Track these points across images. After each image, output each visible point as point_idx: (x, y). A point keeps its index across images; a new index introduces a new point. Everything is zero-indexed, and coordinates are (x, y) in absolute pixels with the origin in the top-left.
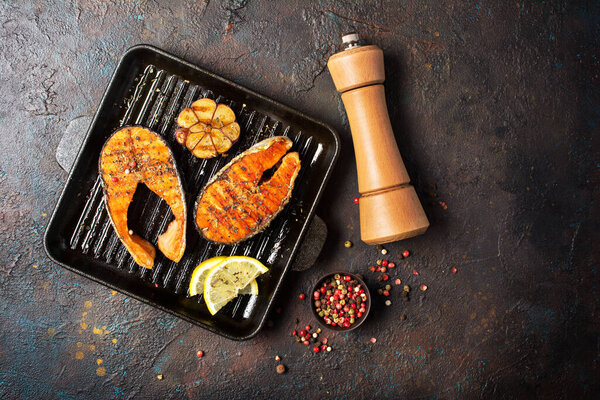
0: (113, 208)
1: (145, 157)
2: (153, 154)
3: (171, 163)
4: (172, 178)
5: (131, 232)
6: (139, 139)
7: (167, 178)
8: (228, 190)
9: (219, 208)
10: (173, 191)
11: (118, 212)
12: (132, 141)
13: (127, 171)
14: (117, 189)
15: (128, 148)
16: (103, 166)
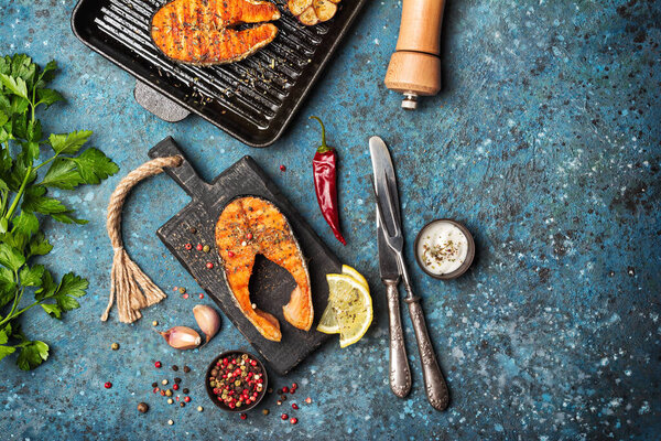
0: (234, 284)
1: (260, 227)
2: (268, 223)
3: (288, 230)
4: (290, 245)
5: (254, 306)
6: (252, 210)
7: (286, 246)
8: (199, 11)
9: (180, 20)
10: (293, 258)
11: (239, 287)
12: (245, 212)
13: (244, 243)
14: (235, 263)
15: (241, 221)
16: (218, 242)
